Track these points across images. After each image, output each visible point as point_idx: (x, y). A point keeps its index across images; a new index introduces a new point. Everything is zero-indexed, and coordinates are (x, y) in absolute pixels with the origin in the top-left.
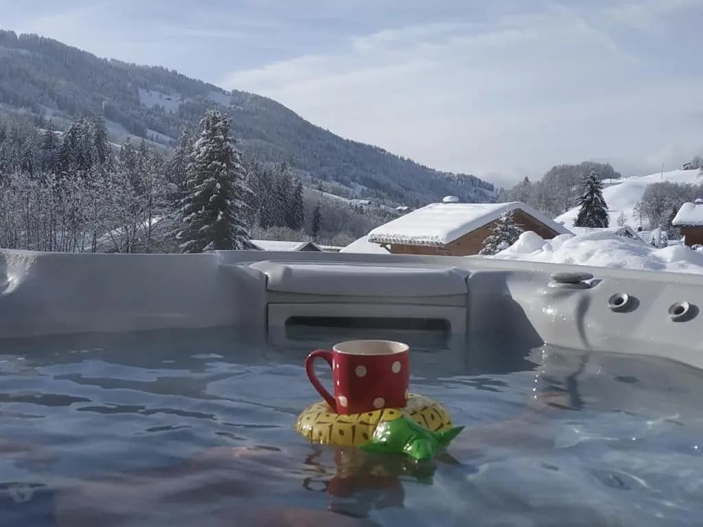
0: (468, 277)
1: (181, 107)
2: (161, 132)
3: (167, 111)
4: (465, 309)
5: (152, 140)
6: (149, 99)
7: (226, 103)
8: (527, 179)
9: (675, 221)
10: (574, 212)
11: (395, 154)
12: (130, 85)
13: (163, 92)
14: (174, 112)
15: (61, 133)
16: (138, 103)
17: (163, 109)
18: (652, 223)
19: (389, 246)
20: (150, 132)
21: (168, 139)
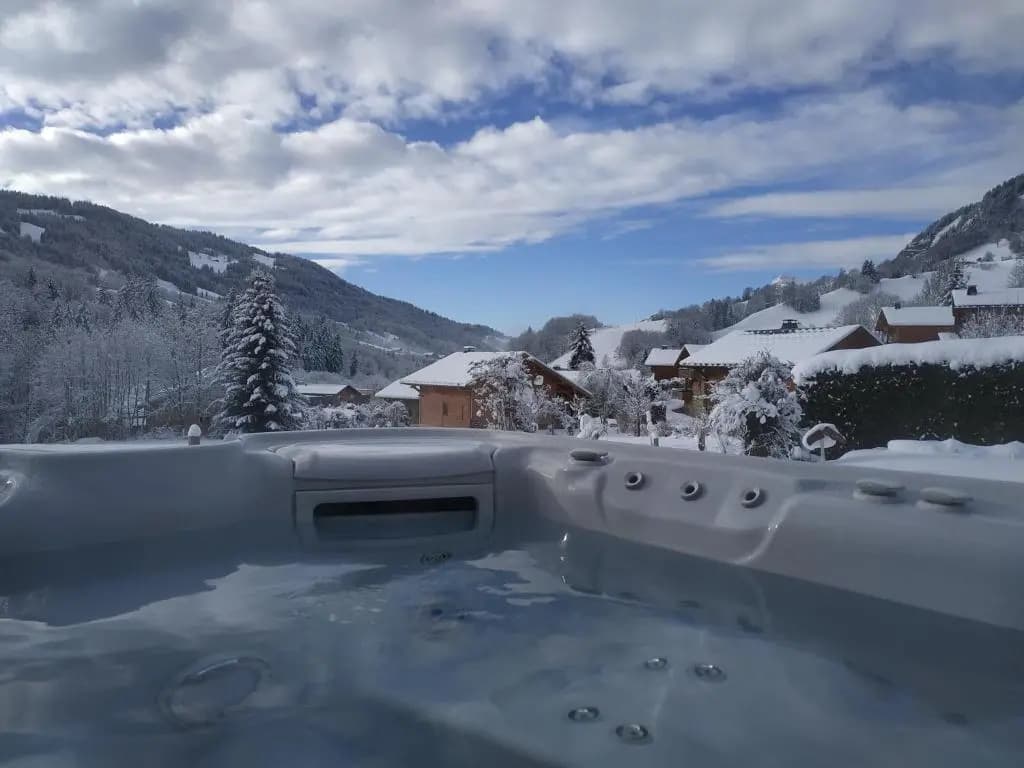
0: (493, 453)
1: (228, 268)
2: (210, 290)
3: (216, 271)
4: (491, 486)
5: (202, 297)
6: (198, 261)
7: (270, 263)
8: (530, 329)
9: (647, 362)
10: (568, 357)
11: (422, 308)
12: (180, 248)
13: (212, 254)
14: (222, 272)
15: (116, 291)
16: (188, 263)
17: (212, 269)
18: (628, 363)
19: (418, 387)
20: (199, 290)
21: (217, 296)
